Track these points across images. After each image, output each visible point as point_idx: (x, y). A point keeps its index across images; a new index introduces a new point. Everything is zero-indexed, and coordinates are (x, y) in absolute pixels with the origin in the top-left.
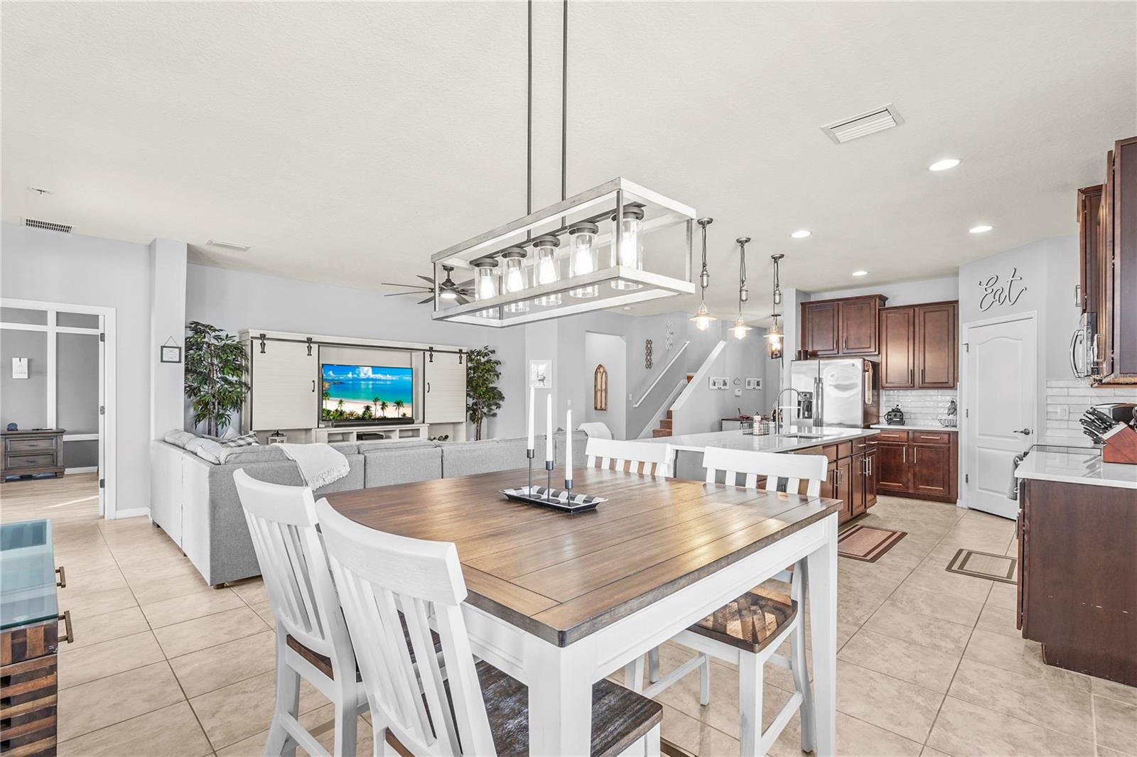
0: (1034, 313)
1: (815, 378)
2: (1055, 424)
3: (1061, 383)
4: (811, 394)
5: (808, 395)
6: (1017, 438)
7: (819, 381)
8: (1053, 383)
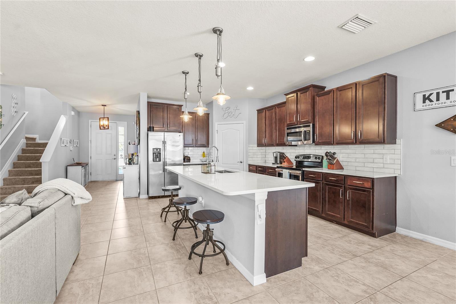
0: (244, 122)
1: (163, 141)
2: (250, 159)
3: (252, 146)
4: (160, 149)
5: (159, 150)
6: (238, 164)
7: (164, 143)
8: (250, 146)
